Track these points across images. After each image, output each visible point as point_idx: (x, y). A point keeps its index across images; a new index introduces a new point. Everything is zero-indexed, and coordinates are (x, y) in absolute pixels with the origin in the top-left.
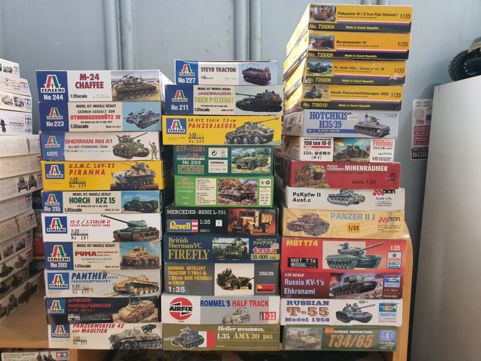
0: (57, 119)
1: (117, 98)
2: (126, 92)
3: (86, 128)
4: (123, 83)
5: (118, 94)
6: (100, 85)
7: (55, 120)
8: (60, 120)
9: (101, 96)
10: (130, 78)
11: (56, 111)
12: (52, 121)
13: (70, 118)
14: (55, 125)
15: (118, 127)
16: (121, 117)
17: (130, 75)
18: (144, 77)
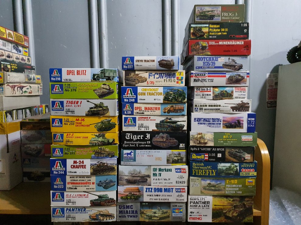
0: (60, 184)
1: (93, 174)
2: (98, 170)
3: (76, 190)
4: (96, 166)
5: (94, 171)
6: (84, 167)
7: (59, 185)
8: (62, 185)
9: (84, 172)
10: (101, 163)
11: (60, 180)
12: (57, 185)
13: (67, 184)
14: (58, 187)
15: (93, 189)
16: (95, 184)
17: (101, 161)
18: (108, 162)
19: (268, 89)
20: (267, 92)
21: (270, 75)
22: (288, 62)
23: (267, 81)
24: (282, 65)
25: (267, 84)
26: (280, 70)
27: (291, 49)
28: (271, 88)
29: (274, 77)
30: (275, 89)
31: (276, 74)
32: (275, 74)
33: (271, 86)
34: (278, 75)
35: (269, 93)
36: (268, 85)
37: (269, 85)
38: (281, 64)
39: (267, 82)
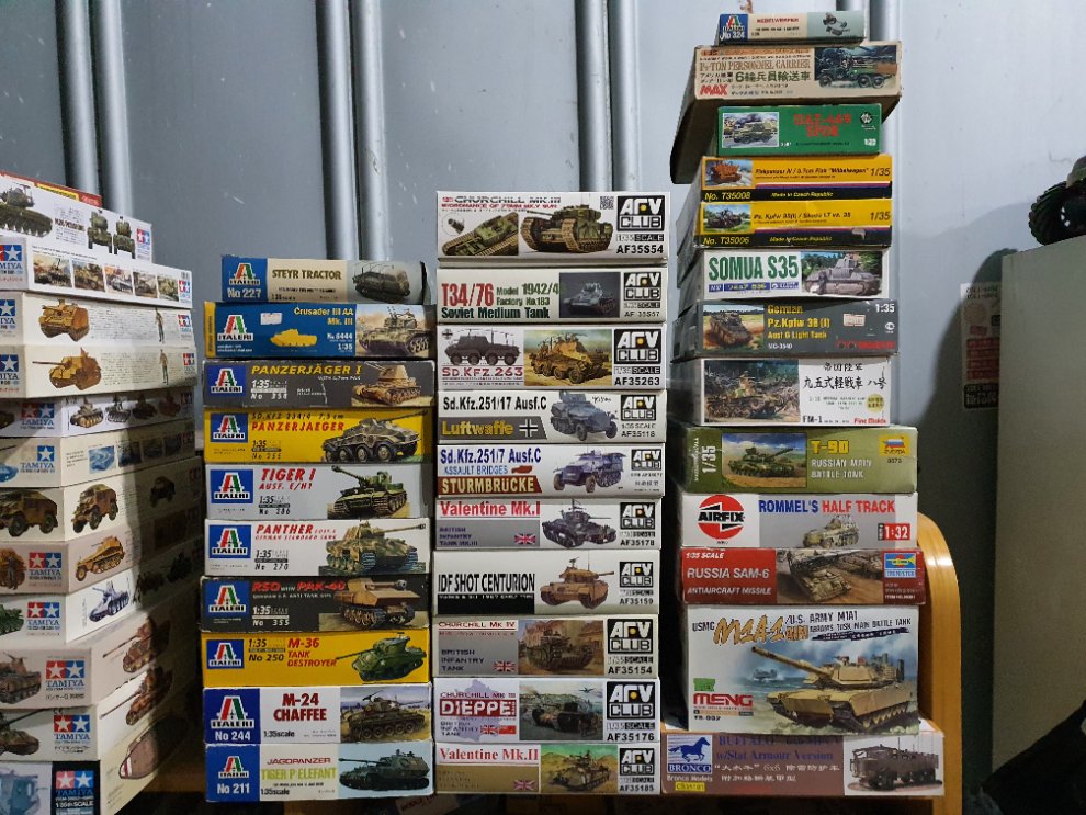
19: (968, 341)
20: (964, 350)
21: (972, 290)
22: (1035, 239)
23: (963, 310)
24: (1014, 251)
25: (963, 322)
26: (1005, 270)
27: (1042, 194)
28: (980, 337)
29: (985, 296)
30: (991, 339)
31: (995, 284)
32: (988, 284)
33: (976, 329)
34: (1001, 286)
35: (972, 353)
36: (965, 326)
37: (971, 328)
38: (1010, 248)
39: (962, 314)
